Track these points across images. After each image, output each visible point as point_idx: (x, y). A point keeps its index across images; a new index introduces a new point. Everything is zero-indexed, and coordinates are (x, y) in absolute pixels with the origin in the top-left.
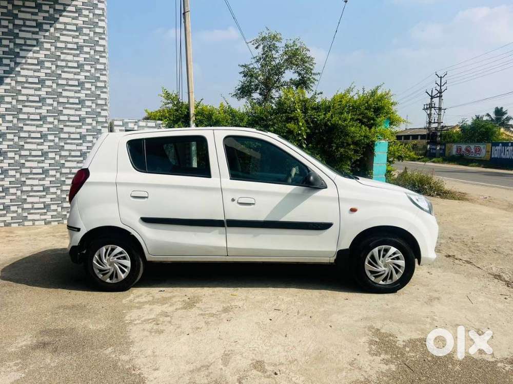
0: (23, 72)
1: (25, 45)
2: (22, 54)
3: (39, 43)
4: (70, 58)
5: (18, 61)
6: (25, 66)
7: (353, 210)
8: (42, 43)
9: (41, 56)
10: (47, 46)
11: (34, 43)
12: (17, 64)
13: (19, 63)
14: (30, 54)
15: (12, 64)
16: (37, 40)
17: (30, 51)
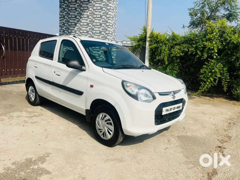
0: (83, 21)
1: (84, 10)
2: (83, 13)
3: (88, 8)
4: (98, 13)
5: (81, 17)
6: (83, 18)
7: (92, 86)
8: (89, 8)
9: (88, 14)
10: (90, 9)
11: (86, 8)
12: (81, 18)
13: (82, 17)
14: (85, 13)
15: (79, 18)
16: (87, 7)
17: (85, 12)
